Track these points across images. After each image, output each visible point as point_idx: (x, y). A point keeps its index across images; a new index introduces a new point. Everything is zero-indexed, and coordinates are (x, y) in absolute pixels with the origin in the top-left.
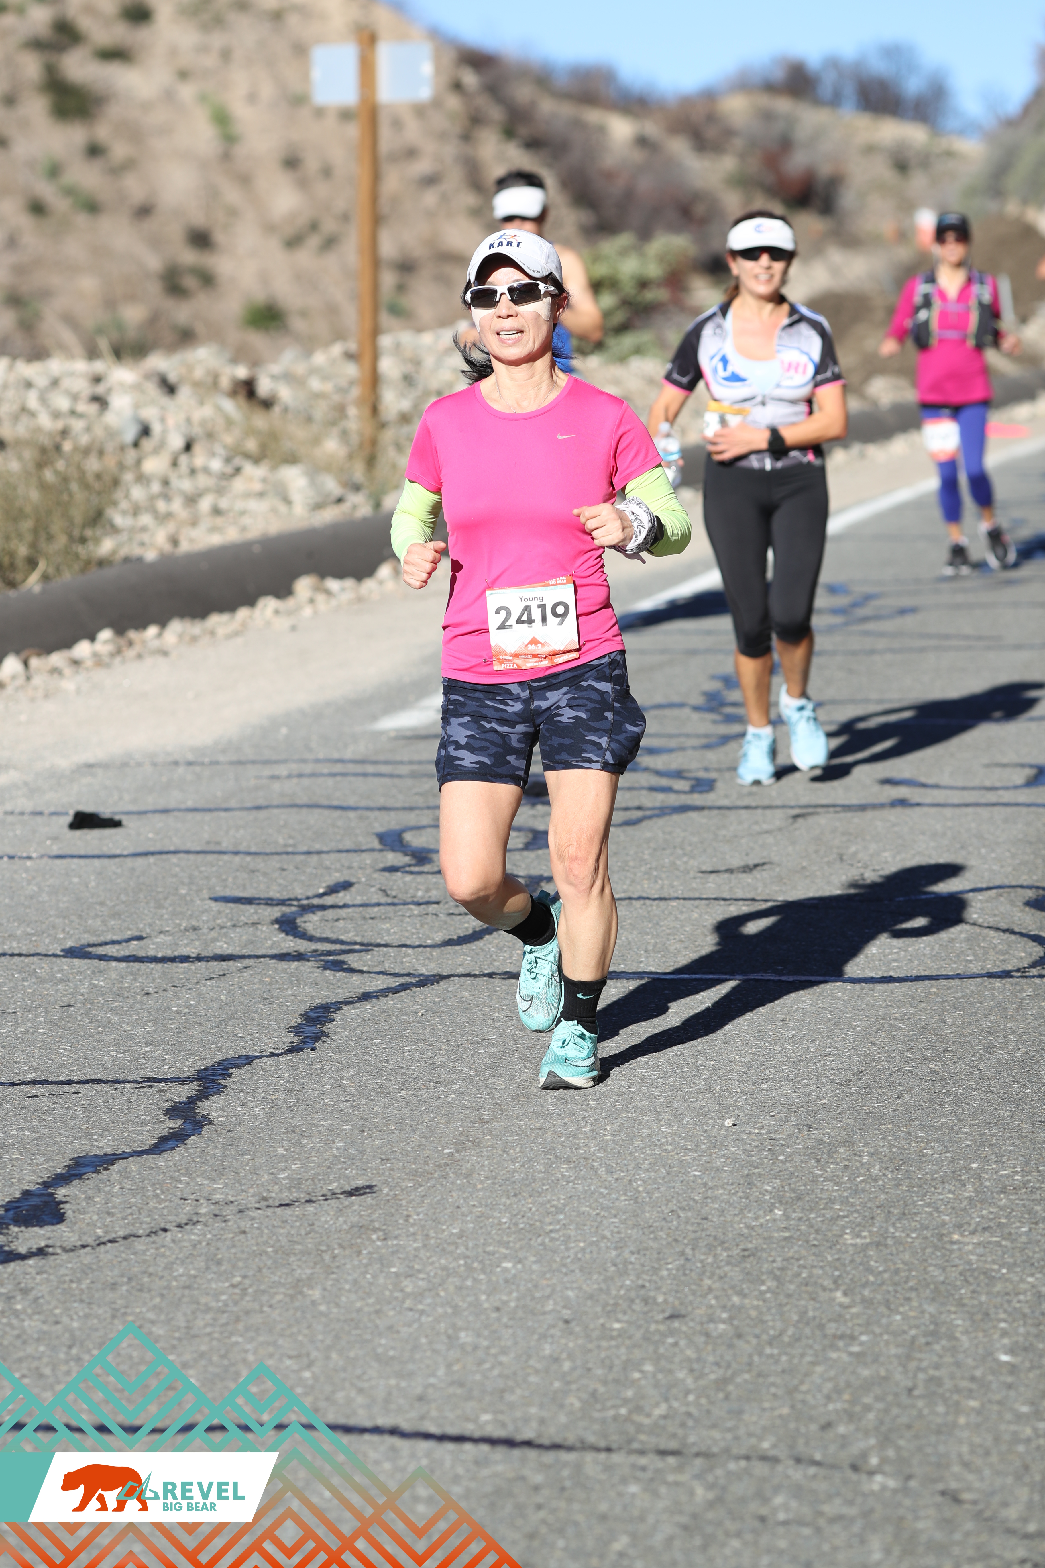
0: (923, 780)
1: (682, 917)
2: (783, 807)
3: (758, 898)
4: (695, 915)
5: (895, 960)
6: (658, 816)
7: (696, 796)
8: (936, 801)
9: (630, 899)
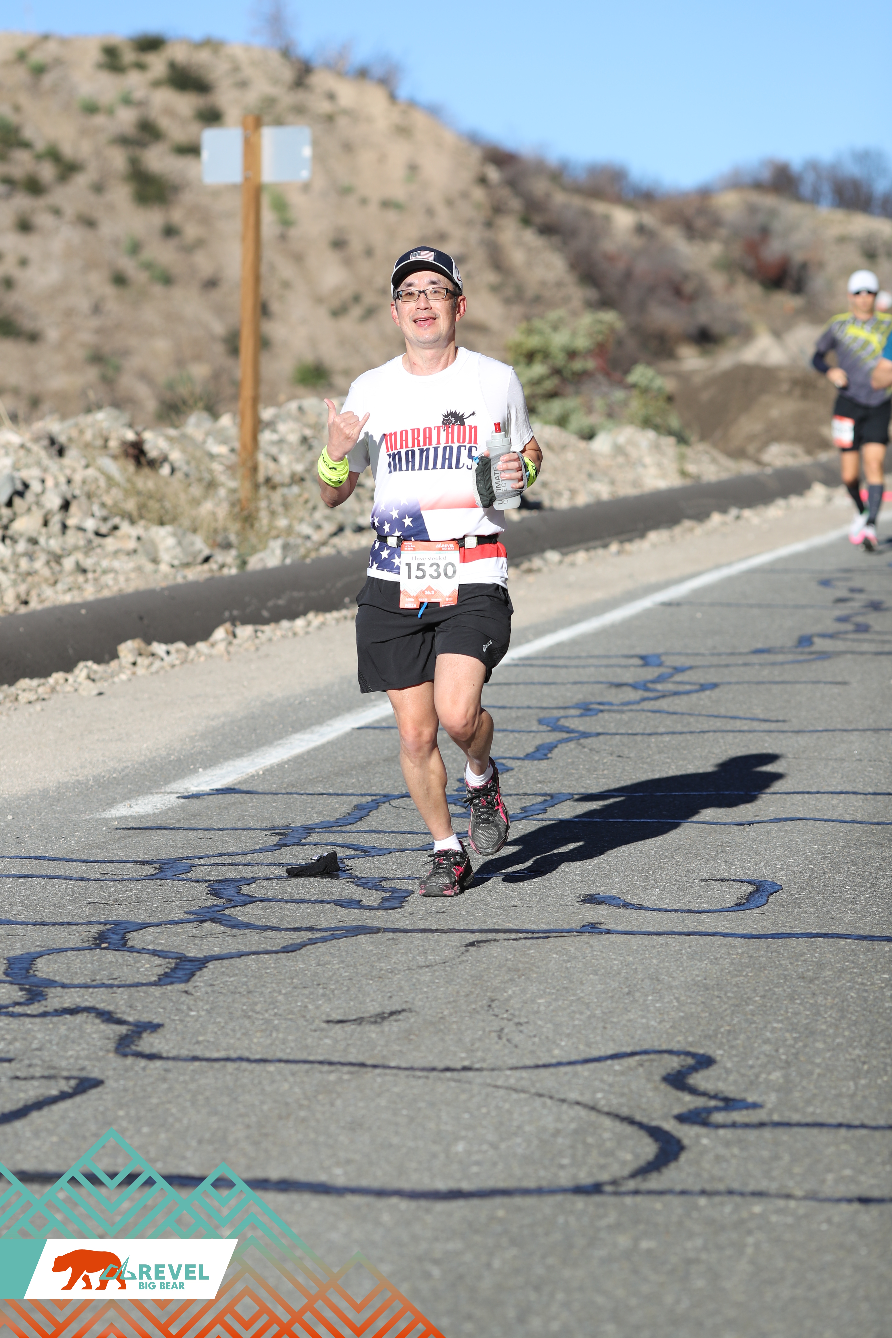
0: (629, 898)
1: (268, 1089)
2: (464, 931)
3: (369, 1062)
4: (286, 1086)
5: (478, 1163)
6: (324, 940)
7: (381, 912)
8: (628, 929)
9: (228, 1059)
